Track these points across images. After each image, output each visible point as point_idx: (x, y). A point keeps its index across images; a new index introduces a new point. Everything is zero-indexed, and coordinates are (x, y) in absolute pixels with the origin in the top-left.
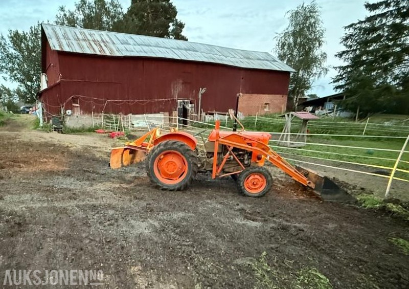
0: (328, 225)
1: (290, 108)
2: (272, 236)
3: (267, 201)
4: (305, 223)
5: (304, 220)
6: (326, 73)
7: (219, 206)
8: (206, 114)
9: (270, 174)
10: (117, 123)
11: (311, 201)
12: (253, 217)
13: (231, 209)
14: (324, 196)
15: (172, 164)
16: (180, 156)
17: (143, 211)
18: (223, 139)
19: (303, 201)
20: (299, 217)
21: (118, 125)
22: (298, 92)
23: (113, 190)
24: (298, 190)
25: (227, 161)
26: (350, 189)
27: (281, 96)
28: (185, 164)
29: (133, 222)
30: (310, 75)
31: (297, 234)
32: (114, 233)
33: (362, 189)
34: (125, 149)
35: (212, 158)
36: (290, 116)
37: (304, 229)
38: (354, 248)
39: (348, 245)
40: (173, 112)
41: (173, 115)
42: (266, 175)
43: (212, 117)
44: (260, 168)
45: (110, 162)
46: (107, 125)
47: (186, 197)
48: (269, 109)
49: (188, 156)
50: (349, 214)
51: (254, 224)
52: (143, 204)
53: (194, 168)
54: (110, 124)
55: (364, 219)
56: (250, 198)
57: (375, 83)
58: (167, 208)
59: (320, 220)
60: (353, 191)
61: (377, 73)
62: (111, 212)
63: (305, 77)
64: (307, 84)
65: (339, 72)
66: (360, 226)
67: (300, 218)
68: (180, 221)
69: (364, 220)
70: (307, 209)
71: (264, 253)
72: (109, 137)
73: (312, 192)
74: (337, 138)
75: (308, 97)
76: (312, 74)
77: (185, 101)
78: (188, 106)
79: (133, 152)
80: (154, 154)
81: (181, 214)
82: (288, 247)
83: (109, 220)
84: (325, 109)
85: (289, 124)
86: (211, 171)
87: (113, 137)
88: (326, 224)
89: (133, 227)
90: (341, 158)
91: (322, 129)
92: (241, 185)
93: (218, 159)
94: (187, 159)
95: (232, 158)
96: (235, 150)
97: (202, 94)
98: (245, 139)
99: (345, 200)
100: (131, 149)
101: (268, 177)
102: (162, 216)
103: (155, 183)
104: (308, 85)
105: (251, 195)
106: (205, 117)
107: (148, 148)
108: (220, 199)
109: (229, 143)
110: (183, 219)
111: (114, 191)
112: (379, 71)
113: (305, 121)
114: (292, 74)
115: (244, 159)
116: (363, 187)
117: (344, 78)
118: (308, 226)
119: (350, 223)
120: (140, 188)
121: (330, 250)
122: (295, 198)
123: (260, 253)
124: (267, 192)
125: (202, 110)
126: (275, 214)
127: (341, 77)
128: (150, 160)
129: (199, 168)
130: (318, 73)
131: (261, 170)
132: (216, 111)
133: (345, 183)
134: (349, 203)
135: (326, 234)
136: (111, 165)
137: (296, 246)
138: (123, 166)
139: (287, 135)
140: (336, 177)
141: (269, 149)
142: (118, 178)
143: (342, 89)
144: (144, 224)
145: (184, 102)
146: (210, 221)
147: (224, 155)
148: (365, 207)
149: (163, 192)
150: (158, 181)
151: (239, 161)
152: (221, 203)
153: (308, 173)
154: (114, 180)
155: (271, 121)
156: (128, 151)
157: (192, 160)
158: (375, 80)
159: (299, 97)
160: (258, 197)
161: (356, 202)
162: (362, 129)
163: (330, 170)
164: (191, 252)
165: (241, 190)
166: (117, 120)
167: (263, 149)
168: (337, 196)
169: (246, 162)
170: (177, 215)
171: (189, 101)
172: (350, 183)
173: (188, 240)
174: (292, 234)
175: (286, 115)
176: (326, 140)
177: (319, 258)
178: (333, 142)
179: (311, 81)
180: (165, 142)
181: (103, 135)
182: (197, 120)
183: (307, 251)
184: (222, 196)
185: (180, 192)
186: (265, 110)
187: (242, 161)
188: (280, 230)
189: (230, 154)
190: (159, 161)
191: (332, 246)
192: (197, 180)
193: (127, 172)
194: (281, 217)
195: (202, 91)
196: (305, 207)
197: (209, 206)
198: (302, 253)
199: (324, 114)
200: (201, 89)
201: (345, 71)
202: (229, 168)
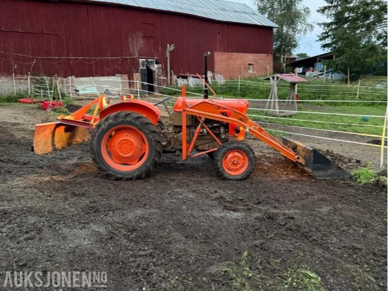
0: (322, 208)
1: (277, 70)
2: (256, 230)
3: (252, 184)
4: (296, 208)
5: (294, 205)
6: (312, 30)
7: (192, 196)
8: (178, 77)
9: (251, 150)
10: (51, 89)
11: (302, 180)
12: (233, 206)
13: (207, 198)
14: (316, 173)
15: (127, 143)
16: (138, 133)
17: (83, 213)
18: (190, 108)
19: (293, 181)
20: (289, 201)
21: (52, 91)
22: (284, 50)
23: (38, 186)
24: (288, 167)
25: (199, 136)
26: (345, 163)
27: (266, 55)
28: (144, 142)
29: (66, 230)
30: (295, 32)
31: (286, 224)
32: (34, 250)
33: (358, 162)
34: (58, 126)
35: (181, 133)
36: (275, 79)
37: (294, 216)
38: (350, 233)
39: (344, 231)
40: (134, 74)
41: (135, 79)
42: (246, 151)
43: (185, 80)
44: (238, 144)
45: (34, 145)
46: (37, 92)
47: (149, 188)
48: (254, 71)
49: (148, 132)
50: (343, 194)
51: (235, 215)
52: (85, 201)
53: (157, 147)
54: (42, 91)
55: (360, 197)
56: (231, 181)
57: (361, 42)
58: (120, 205)
59: (314, 203)
60: (349, 164)
61: (361, 31)
62: (32, 219)
63: (290, 34)
64: (293, 41)
65: (324, 29)
66: (355, 206)
67: (291, 203)
68: (138, 221)
69: (359, 199)
70: (298, 191)
71: (245, 254)
72: (39, 108)
73: (303, 169)
74: (331, 104)
75: (297, 57)
76: (297, 30)
77: (149, 60)
78: (154, 66)
79: (70, 128)
80: (100, 130)
81: (140, 212)
82: (275, 241)
83: (27, 232)
84: (315, 70)
85: (276, 89)
86: (181, 150)
87: (45, 109)
88: (319, 208)
89: (64, 238)
90: (335, 127)
91: (313, 93)
92: (219, 166)
93: (188, 134)
94: (147, 135)
95: (205, 132)
96: (208, 121)
97: (170, 52)
98: (219, 107)
99: (339, 176)
100: (67, 125)
101: (249, 154)
102: (111, 217)
103: (104, 170)
104: (294, 43)
105: (232, 177)
106: (176, 81)
107: (92, 122)
108: (193, 186)
109: (199, 113)
110: (142, 218)
111: (40, 187)
112: (363, 30)
113: (293, 84)
114: (275, 30)
115: (220, 133)
116: (358, 159)
117: (330, 35)
118: (300, 211)
119: (346, 203)
120: (82, 179)
121: (323, 240)
122: (284, 178)
123: (240, 253)
124: (251, 173)
125: (172, 71)
126: (260, 200)
127: (326, 35)
128: (95, 139)
129: (164, 147)
130: (303, 29)
131: (240, 145)
132: (190, 73)
133: (340, 156)
134: (343, 179)
135: (319, 220)
136: (35, 149)
137: (285, 239)
138: (55, 150)
139: (275, 102)
140: (330, 150)
141: (248, 119)
142: (49, 167)
143: (330, 48)
144: (84, 232)
145: (147, 61)
146: (179, 216)
147: (195, 129)
148: (361, 182)
149: (116, 183)
150: (109, 167)
151: (213, 135)
152: (194, 191)
153: (296, 146)
154: (42, 171)
155: (256, 85)
156: (63, 127)
157: (153, 136)
158: (360, 39)
159: (286, 56)
160: (241, 180)
161: (351, 177)
162: (355, 93)
163: (323, 142)
164: (148, 265)
165: (219, 172)
166: (51, 85)
167: (240, 119)
168: (330, 172)
169: (223, 137)
170: (134, 214)
171: (154, 60)
172: (345, 155)
173: (146, 248)
174: (280, 225)
175: (271, 78)
176: (319, 106)
177: (311, 251)
178: (327, 108)
179: (297, 39)
180: (115, 113)
181: (30, 105)
182: (167, 86)
183: (297, 244)
184: (196, 182)
185: (141, 181)
186: (249, 71)
187: (218, 135)
188: (266, 220)
189: (203, 127)
190: (108, 140)
191: (324, 234)
192: (165, 163)
193: (64, 159)
194: (268, 203)
195: (170, 48)
196: (296, 188)
197: (180, 196)
198: (291, 247)
199: (315, 76)
200: (168, 45)
201: (329, 28)
202: (202, 145)
